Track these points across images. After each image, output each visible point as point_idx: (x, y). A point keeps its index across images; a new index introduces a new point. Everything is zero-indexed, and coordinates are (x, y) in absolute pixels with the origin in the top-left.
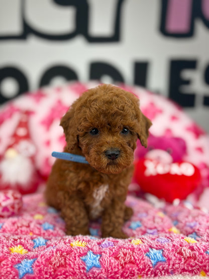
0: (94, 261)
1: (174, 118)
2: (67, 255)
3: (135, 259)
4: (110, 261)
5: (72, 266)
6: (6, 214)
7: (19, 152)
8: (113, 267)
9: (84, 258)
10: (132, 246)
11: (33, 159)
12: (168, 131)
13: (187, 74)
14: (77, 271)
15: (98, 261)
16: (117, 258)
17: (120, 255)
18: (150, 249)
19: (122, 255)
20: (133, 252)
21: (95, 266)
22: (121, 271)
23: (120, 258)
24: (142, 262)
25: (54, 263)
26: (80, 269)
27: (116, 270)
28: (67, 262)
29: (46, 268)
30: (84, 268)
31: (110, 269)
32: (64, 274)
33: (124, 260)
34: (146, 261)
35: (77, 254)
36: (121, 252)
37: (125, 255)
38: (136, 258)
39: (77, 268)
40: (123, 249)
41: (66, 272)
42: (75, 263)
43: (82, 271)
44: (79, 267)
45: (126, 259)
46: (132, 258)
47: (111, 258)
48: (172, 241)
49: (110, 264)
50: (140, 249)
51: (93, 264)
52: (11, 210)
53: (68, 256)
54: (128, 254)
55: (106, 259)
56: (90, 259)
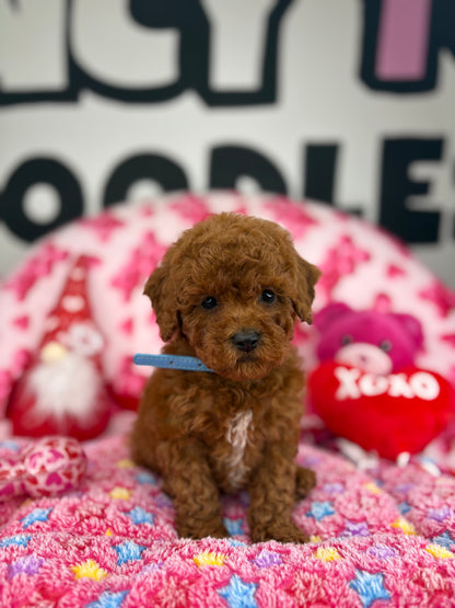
0: (245, 599)
1: (394, 271)
2: (190, 583)
3: (327, 594)
4: (277, 598)
6: (54, 488)
7: (69, 349)
9: (223, 591)
10: (321, 566)
11: (97, 361)
12: (383, 297)
15: (252, 599)
16: (291, 592)
17: (296, 586)
18: (357, 573)
19: (302, 586)
20: (324, 578)
23: (298, 592)
24: (343, 600)
25: (164, 601)
28: (192, 599)
33: (306, 596)
34: (350, 598)
35: (210, 584)
36: (298, 580)
37: (307, 585)
38: (330, 592)
40: (302, 573)
45: (310, 596)
46: (323, 592)
47: (278, 591)
48: (402, 554)
49: (277, 604)
50: (337, 574)
51: (243, 603)
52: (65, 480)
53: (192, 588)
54: (312, 584)
55: (268, 593)
56: (237, 593)
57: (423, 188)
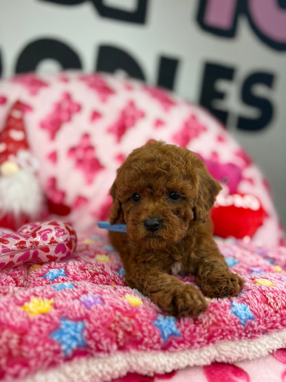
0: (246, 312)
1: (220, 139)
5: (227, 322)
7: (20, 167)
8: (269, 315)
9: (234, 310)
10: (273, 289)
12: (215, 154)
13: (223, 85)
14: (234, 328)
15: (249, 311)
16: (270, 304)
17: (269, 301)
19: (272, 300)
21: (250, 318)
22: (279, 319)
23: (272, 304)
26: (236, 325)
27: (274, 318)
29: (198, 329)
30: (239, 323)
31: (267, 319)
32: (221, 334)
36: (269, 298)
37: (274, 299)
39: (233, 324)
41: (223, 331)
42: (229, 318)
43: (239, 326)
44: (235, 323)
45: (279, 305)
47: (262, 305)
51: (246, 315)
52: (68, 249)
54: (277, 299)
55: (257, 306)
56: (240, 309)
57: (221, 96)
